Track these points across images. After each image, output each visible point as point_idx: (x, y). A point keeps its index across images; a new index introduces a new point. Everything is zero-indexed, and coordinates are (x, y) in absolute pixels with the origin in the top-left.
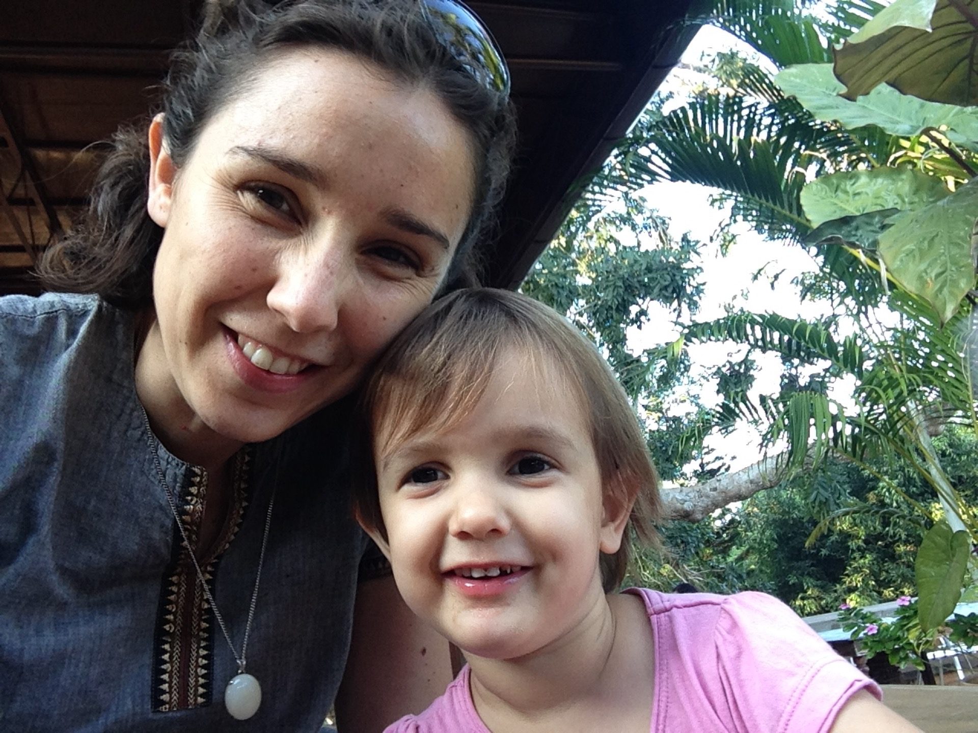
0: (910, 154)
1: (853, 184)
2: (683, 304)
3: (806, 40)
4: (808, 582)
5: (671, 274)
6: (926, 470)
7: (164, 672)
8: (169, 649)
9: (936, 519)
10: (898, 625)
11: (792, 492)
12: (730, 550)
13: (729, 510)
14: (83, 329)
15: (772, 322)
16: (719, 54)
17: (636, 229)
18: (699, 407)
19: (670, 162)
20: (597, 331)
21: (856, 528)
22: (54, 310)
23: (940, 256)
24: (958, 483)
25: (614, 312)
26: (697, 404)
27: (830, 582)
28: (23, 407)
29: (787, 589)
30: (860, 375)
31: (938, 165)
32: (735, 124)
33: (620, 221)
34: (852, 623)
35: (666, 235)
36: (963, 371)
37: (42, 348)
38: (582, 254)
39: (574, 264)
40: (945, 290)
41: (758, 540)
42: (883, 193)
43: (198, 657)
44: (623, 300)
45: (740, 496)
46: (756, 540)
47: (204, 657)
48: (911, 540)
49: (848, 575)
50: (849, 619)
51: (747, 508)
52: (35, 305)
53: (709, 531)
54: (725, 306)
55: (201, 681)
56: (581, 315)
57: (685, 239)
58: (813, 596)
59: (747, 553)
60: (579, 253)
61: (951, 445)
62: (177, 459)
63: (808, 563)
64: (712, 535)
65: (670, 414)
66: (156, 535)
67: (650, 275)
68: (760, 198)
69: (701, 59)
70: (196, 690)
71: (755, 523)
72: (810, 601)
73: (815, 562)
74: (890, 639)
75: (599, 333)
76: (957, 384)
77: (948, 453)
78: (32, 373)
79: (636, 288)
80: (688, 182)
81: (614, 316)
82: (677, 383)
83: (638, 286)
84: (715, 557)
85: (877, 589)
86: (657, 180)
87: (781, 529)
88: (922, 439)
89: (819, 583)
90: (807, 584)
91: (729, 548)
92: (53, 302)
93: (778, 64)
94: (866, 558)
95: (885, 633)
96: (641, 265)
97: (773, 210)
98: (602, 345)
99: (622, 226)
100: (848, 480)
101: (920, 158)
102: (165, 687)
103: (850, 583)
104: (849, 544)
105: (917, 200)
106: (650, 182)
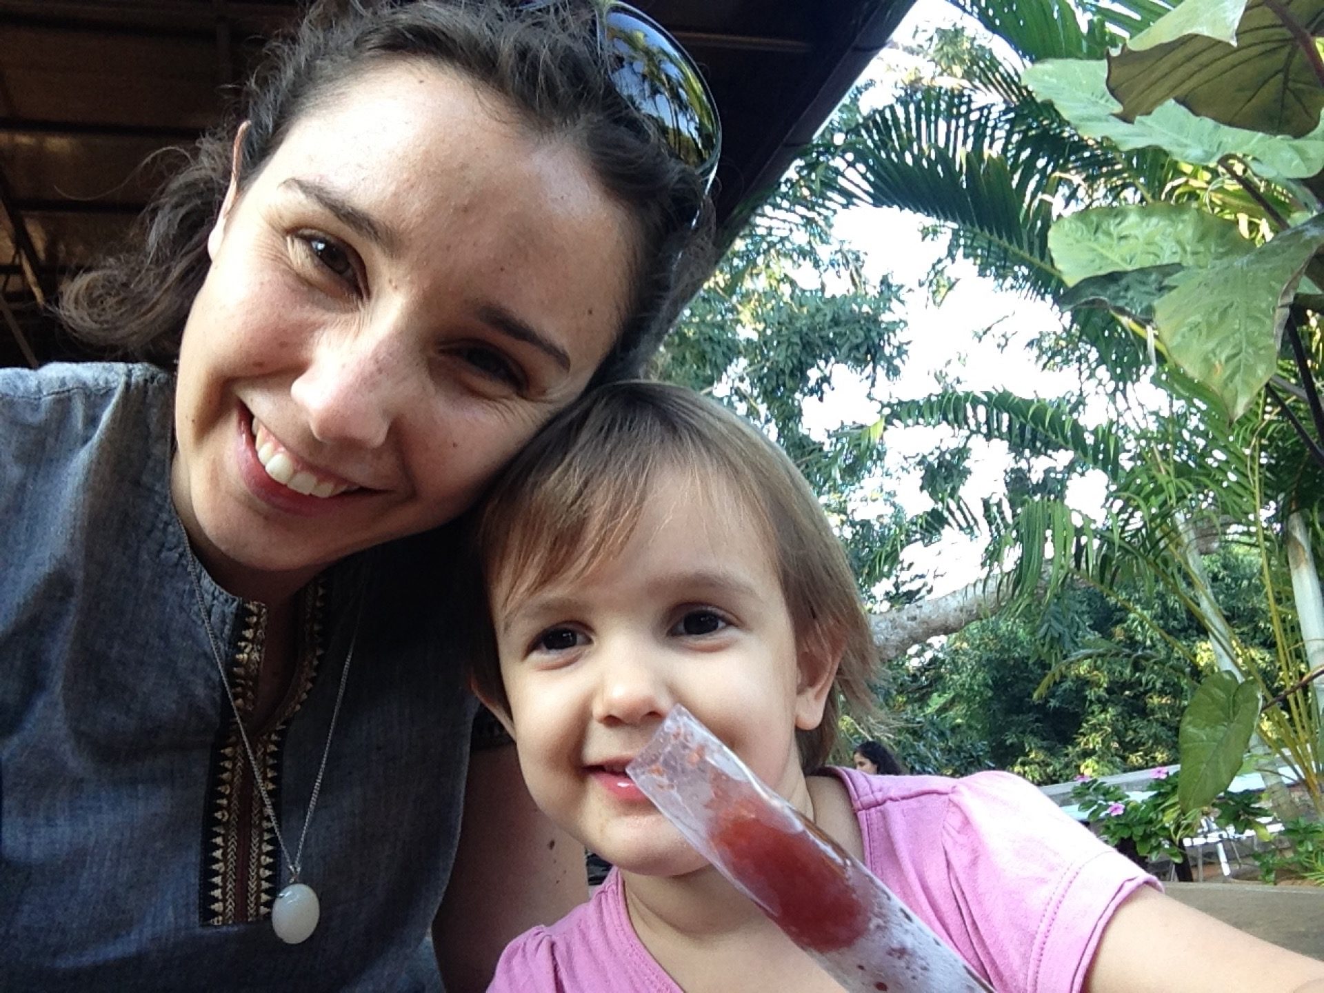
0: (1193, 183)
1: (1119, 224)
2: (879, 369)
3: (1059, 24)
4: (1030, 743)
5: (865, 328)
6: (1191, 599)
7: (216, 873)
8: (222, 844)
9: (1202, 664)
10: (1151, 805)
11: (1014, 622)
12: (929, 698)
13: (930, 645)
14: (106, 416)
15: (1000, 402)
16: (938, 30)
17: (819, 266)
18: (895, 507)
19: (872, 179)
20: (763, 402)
21: (1095, 673)
22: (66, 388)
23: (1233, 334)
24: (1231, 617)
25: (787, 377)
26: (893, 504)
27: (1060, 743)
28: (26, 522)
29: (1001, 751)
30: (1114, 476)
31: (1228, 199)
32: (961, 132)
33: (799, 255)
34: (1091, 801)
35: (860, 276)
36: (1249, 474)
37: (51, 440)
38: (746, 296)
39: (733, 310)
40: (1238, 378)
41: (967, 686)
42: (1158, 238)
43: (259, 855)
44: (800, 362)
45: (947, 628)
46: (964, 685)
47: (268, 854)
48: (1168, 689)
49: (1084, 735)
50: (1086, 795)
51: (955, 643)
52: (39, 382)
53: (904, 672)
54: (935, 375)
55: (265, 885)
56: (742, 380)
57: (884, 282)
58: (1037, 760)
59: (952, 702)
60: (743, 296)
61: (1225, 567)
62: (225, 592)
63: (1031, 717)
64: (906, 678)
65: (858, 517)
66: (200, 691)
67: (837, 330)
68: (991, 234)
69: (914, 37)
70: (258, 898)
71: (963, 663)
72: (1033, 767)
73: (1041, 716)
74: (1140, 822)
75: (765, 405)
76: (1240, 491)
77: (1220, 576)
78: (36, 474)
79: (818, 346)
80: (896, 207)
81: (787, 381)
82: (866, 475)
83: (820, 344)
84: (909, 708)
85: (1121, 752)
86: (854, 204)
87: (998, 672)
88: (1191, 562)
89: (1045, 743)
90: (1030, 744)
91: (929, 694)
92: (64, 378)
93: (1020, 52)
94: (1107, 712)
95: (1132, 816)
96: (825, 315)
97: (1006, 251)
98: (767, 421)
99: (801, 261)
100: (1088, 609)
101: (1206, 189)
102: (217, 893)
103: (1085, 744)
104: (1087, 693)
105: (1202, 249)
106: (845, 206)
